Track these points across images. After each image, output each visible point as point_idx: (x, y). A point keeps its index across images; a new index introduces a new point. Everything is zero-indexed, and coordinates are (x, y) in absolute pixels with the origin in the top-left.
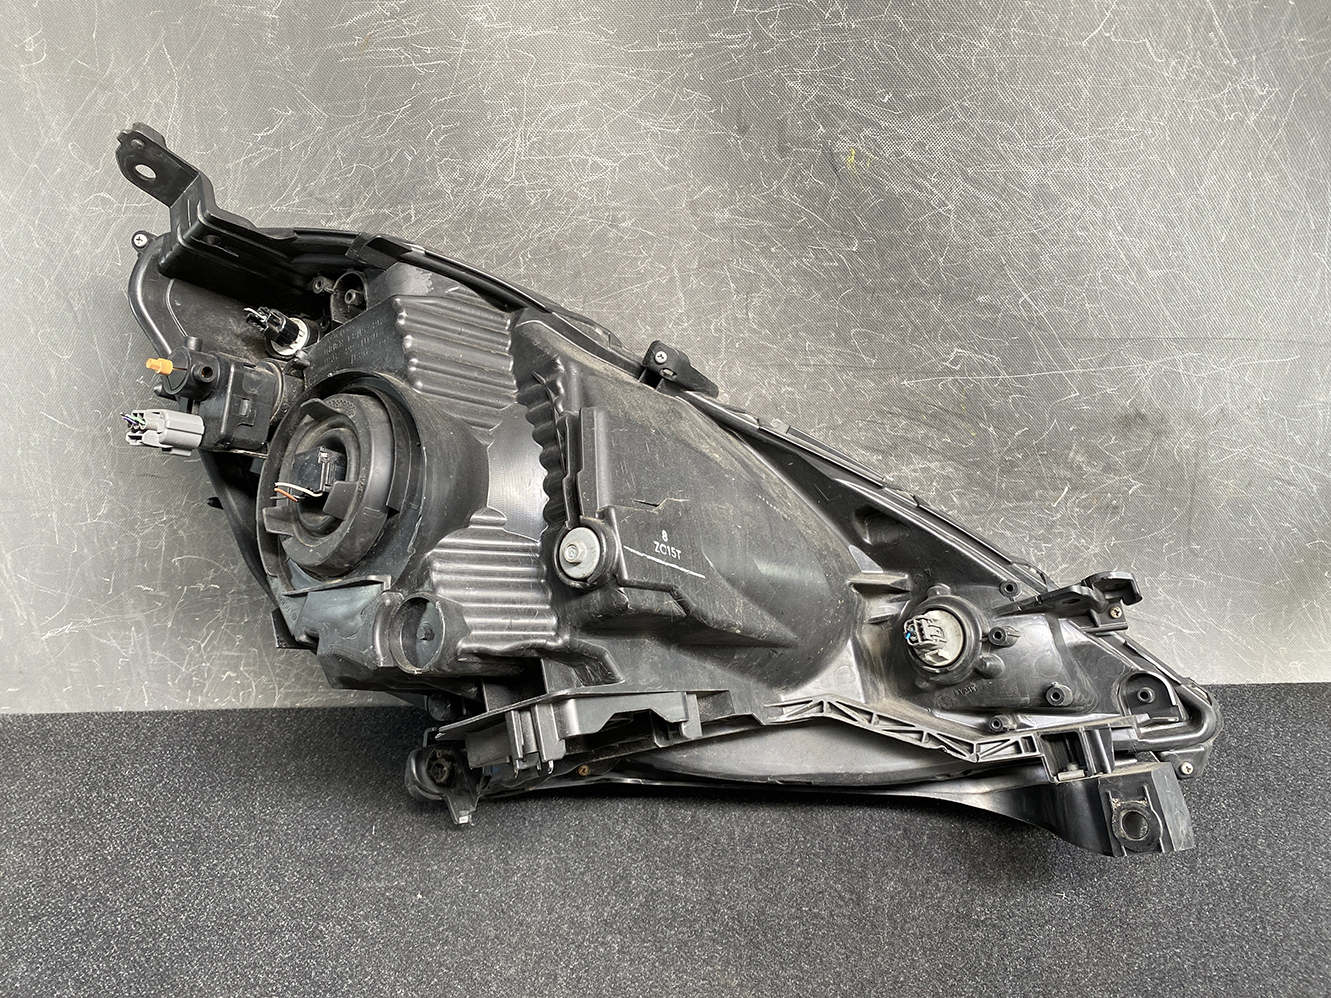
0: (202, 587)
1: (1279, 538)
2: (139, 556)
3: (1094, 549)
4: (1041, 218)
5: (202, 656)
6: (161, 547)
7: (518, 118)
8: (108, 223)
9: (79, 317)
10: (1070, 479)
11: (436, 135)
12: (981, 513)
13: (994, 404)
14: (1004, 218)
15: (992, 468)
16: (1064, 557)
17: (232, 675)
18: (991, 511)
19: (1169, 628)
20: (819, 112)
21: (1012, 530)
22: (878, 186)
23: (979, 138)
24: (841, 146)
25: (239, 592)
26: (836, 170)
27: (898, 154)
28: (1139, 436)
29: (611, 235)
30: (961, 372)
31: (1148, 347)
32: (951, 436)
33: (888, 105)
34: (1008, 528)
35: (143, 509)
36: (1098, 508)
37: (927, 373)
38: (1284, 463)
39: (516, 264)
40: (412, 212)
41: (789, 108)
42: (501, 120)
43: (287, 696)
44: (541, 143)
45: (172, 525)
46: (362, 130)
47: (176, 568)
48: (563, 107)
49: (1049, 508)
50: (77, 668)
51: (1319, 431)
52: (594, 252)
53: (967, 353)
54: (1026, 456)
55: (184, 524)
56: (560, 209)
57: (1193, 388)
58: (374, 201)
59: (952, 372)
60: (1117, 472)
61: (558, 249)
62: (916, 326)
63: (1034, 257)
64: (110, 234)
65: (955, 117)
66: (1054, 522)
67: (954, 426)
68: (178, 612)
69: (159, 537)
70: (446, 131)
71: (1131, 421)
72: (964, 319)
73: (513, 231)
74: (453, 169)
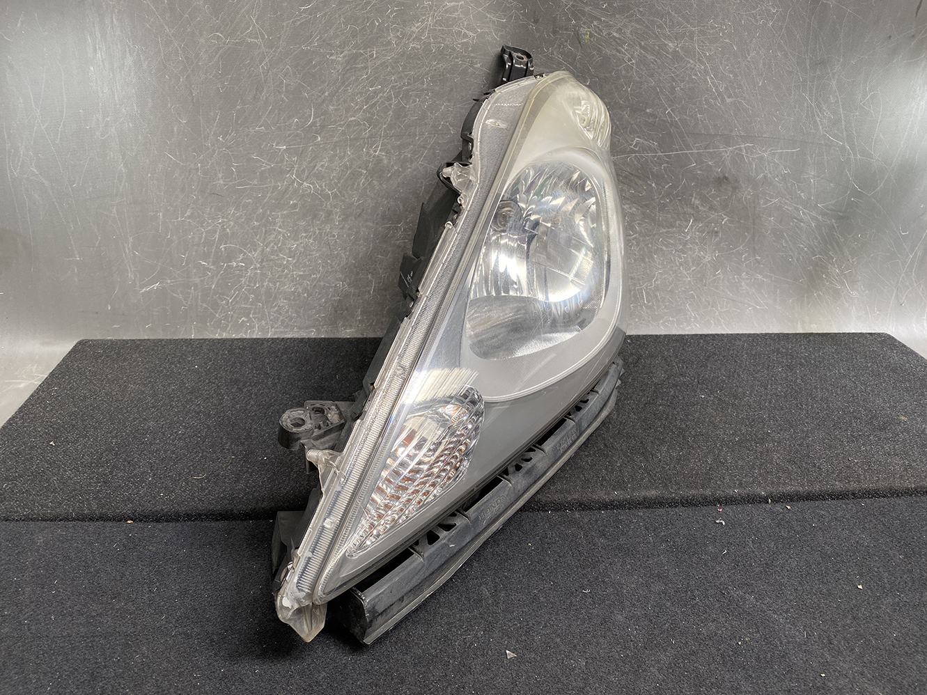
0: (235, 264)
1: (799, 254)
2: (203, 243)
3: (708, 258)
4: (675, 68)
5: (229, 307)
6: (215, 239)
7: (431, 7)
8: (218, 49)
9: (195, 99)
10: (693, 215)
11: (392, 13)
12: (650, 235)
13: (655, 169)
14: (659, 68)
15: (654, 208)
16: (693, 262)
17: (245, 320)
18: (655, 234)
19: (750, 306)
20: (573, 13)
21: (667, 247)
22: (599, 50)
23: (647, 27)
24: (584, 30)
25: (256, 269)
26: (580, 43)
27: (609, 34)
28: (726, 190)
29: (470, 71)
30: (639, 152)
31: (728, 140)
32: (634, 189)
33: (606, 10)
34: (664, 245)
35: (209, 214)
36: (708, 233)
37: (623, 152)
38: (797, 209)
39: (423, 83)
40: (375, 52)
41: (558, 11)
42: (423, 8)
43: (275, 333)
44: (441, 20)
45: (223, 226)
46: (355, 8)
47: (222, 252)
48: (453, 4)
49: (684, 232)
50: (157, 312)
51: (813, 191)
52: (461, 79)
53: (642, 141)
54: (671, 201)
55: (230, 225)
56: (446, 55)
57: (751, 164)
58: (356, 46)
59: (635, 152)
60: (716, 210)
61: (443, 76)
62: (617, 126)
63: (673, 88)
64: (217, 56)
65: (636, 16)
66: (687, 241)
67: (636, 184)
68: (219, 280)
69: (215, 232)
70: (396, 11)
71: (722, 181)
72: (640, 122)
73: (423, 65)
74: (398, 31)
